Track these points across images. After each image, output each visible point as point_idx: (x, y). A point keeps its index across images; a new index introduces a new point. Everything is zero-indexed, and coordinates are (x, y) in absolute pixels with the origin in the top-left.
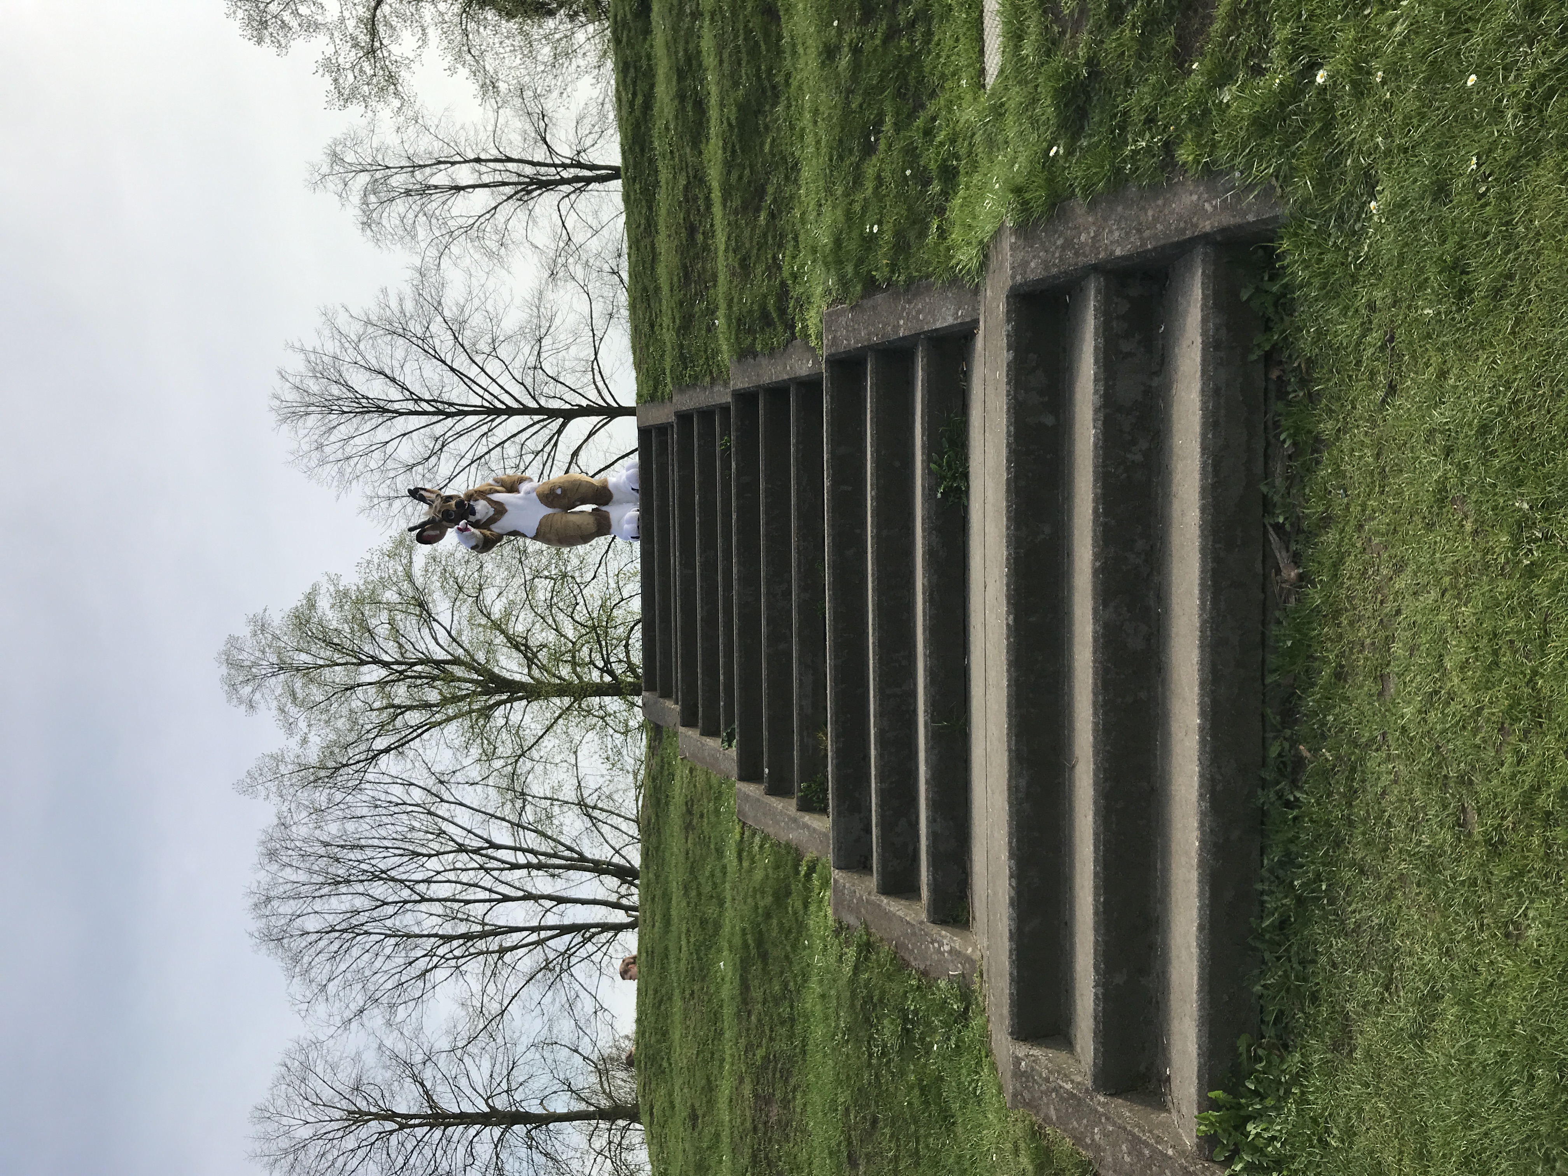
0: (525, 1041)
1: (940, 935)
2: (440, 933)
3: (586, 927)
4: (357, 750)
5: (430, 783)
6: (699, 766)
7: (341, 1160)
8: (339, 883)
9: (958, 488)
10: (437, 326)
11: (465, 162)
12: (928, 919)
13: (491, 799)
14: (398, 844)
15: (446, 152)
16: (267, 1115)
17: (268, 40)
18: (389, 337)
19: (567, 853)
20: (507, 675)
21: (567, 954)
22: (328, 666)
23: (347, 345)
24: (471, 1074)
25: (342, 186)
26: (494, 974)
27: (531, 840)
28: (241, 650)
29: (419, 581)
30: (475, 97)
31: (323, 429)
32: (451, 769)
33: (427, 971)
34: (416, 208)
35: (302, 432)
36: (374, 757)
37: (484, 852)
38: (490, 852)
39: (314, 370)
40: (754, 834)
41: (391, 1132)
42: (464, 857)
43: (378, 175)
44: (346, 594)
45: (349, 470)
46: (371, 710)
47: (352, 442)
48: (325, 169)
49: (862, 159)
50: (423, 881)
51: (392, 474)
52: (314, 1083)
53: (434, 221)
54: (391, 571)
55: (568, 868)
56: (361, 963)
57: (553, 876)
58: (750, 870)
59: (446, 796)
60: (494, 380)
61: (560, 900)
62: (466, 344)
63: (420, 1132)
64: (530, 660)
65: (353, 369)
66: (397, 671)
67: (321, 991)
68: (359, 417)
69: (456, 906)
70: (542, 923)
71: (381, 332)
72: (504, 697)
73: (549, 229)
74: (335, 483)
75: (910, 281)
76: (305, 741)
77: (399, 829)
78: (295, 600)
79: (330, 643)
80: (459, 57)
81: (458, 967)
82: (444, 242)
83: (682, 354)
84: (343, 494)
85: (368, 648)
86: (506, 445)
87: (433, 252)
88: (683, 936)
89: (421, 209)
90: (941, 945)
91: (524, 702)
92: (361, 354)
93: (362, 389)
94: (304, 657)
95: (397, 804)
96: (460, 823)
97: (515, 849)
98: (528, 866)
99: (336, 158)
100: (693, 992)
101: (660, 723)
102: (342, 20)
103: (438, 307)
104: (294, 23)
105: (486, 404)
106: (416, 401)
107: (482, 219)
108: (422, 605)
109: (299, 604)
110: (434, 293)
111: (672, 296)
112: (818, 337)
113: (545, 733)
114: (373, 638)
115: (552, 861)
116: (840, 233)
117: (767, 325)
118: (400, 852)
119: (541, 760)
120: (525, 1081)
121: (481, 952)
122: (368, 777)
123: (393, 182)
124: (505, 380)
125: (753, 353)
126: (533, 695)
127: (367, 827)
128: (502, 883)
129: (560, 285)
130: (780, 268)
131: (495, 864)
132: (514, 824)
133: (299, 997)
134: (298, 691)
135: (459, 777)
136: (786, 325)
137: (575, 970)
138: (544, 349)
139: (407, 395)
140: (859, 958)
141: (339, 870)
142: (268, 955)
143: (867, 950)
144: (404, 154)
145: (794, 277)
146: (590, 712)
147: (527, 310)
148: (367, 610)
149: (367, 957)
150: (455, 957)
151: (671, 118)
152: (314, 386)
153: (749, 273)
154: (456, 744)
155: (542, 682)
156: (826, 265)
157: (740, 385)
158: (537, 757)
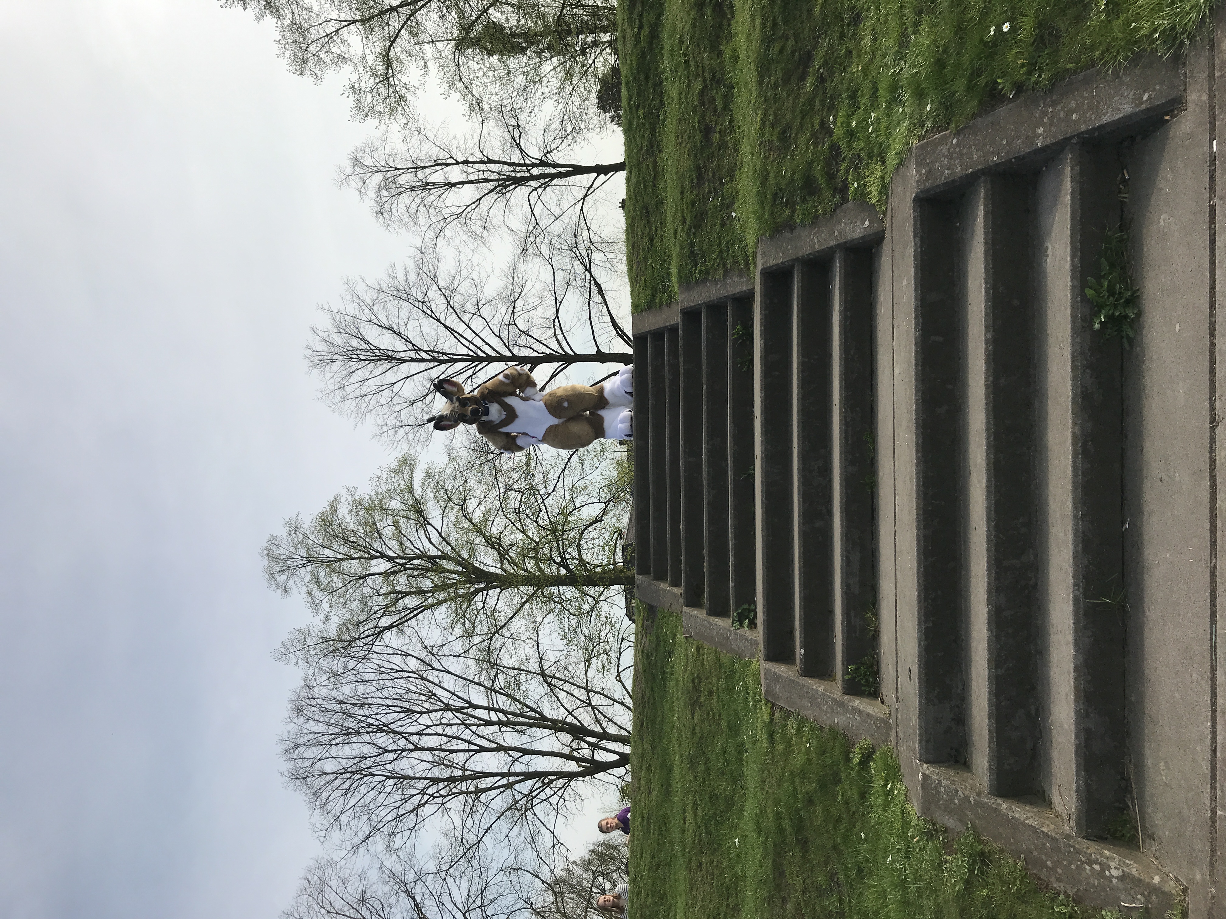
0: (495, 866)
1: (1102, 855)
2: (429, 776)
3: (544, 774)
4: (366, 627)
5: (423, 654)
6: (706, 645)
8: (350, 733)
9: (1123, 317)
10: (433, 293)
11: (458, 163)
12: (1078, 834)
13: (472, 670)
14: (398, 703)
15: (442, 156)
17: (308, 73)
18: (396, 301)
19: (533, 714)
20: (485, 569)
21: (530, 796)
22: (347, 559)
23: (364, 307)
25: (361, 183)
26: (472, 812)
27: (502, 702)
28: (278, 547)
29: (418, 491)
30: (463, 114)
31: (345, 373)
32: (439, 643)
33: (419, 806)
34: (418, 200)
35: (328, 375)
36: (379, 633)
37: (465, 711)
38: (470, 711)
39: (338, 327)
40: (787, 716)
42: (449, 714)
43: (389, 174)
44: (360, 502)
45: (364, 405)
46: (379, 595)
47: (366, 383)
48: (349, 171)
50: (416, 734)
51: (397, 408)
52: (329, 894)
53: (432, 210)
54: (396, 484)
55: (531, 725)
56: (367, 799)
57: (520, 732)
58: (787, 752)
59: (436, 665)
60: (477, 335)
61: (525, 752)
62: (456, 306)
64: (502, 557)
65: (368, 326)
66: (399, 564)
67: (335, 821)
68: (373, 364)
69: (442, 754)
70: (512, 770)
71: (391, 298)
72: (482, 585)
73: (521, 216)
74: (353, 415)
75: (1058, 77)
76: (327, 618)
77: (398, 691)
78: (323, 506)
79: (347, 540)
80: (452, 85)
81: (443, 804)
82: (439, 227)
83: (692, 252)
84: (359, 425)
85: (377, 546)
87: (431, 234)
88: (689, 809)
89: (422, 202)
91: (498, 590)
92: (375, 314)
93: (375, 342)
94: (327, 552)
95: (397, 671)
96: (446, 687)
97: (489, 709)
98: (500, 723)
99: (357, 162)
100: (701, 864)
101: (655, 604)
102: (364, 58)
103: (434, 278)
104: (328, 60)
105: (471, 353)
106: (417, 351)
107: (469, 209)
108: (420, 512)
109: (324, 510)
110: (431, 267)
111: (682, 199)
112: (884, 190)
113: (514, 614)
114: (381, 538)
115: (518, 719)
116: (945, 51)
117: (811, 194)
118: (398, 709)
119: (511, 637)
120: (496, 898)
121: (462, 793)
122: (375, 648)
123: (401, 180)
124: (486, 334)
125: (790, 226)
126: (505, 584)
127: (374, 689)
128: (479, 736)
129: (530, 258)
130: (831, 133)
131: (473, 721)
132: (489, 689)
133: (319, 826)
134: (322, 579)
135: (446, 651)
136: (836, 189)
137: (537, 809)
138: (516, 310)
139: (410, 346)
140: (971, 871)
141: (351, 723)
142: (295, 791)
143: (983, 862)
144: (409, 158)
145: (851, 134)
146: (550, 598)
147: (504, 279)
148: (377, 515)
149: (372, 794)
150: (441, 796)
151: (686, 30)
152: (338, 340)
153: (791, 144)
154: (444, 623)
155: (512, 574)
156: (920, 95)
157: (772, 262)
158: (508, 634)
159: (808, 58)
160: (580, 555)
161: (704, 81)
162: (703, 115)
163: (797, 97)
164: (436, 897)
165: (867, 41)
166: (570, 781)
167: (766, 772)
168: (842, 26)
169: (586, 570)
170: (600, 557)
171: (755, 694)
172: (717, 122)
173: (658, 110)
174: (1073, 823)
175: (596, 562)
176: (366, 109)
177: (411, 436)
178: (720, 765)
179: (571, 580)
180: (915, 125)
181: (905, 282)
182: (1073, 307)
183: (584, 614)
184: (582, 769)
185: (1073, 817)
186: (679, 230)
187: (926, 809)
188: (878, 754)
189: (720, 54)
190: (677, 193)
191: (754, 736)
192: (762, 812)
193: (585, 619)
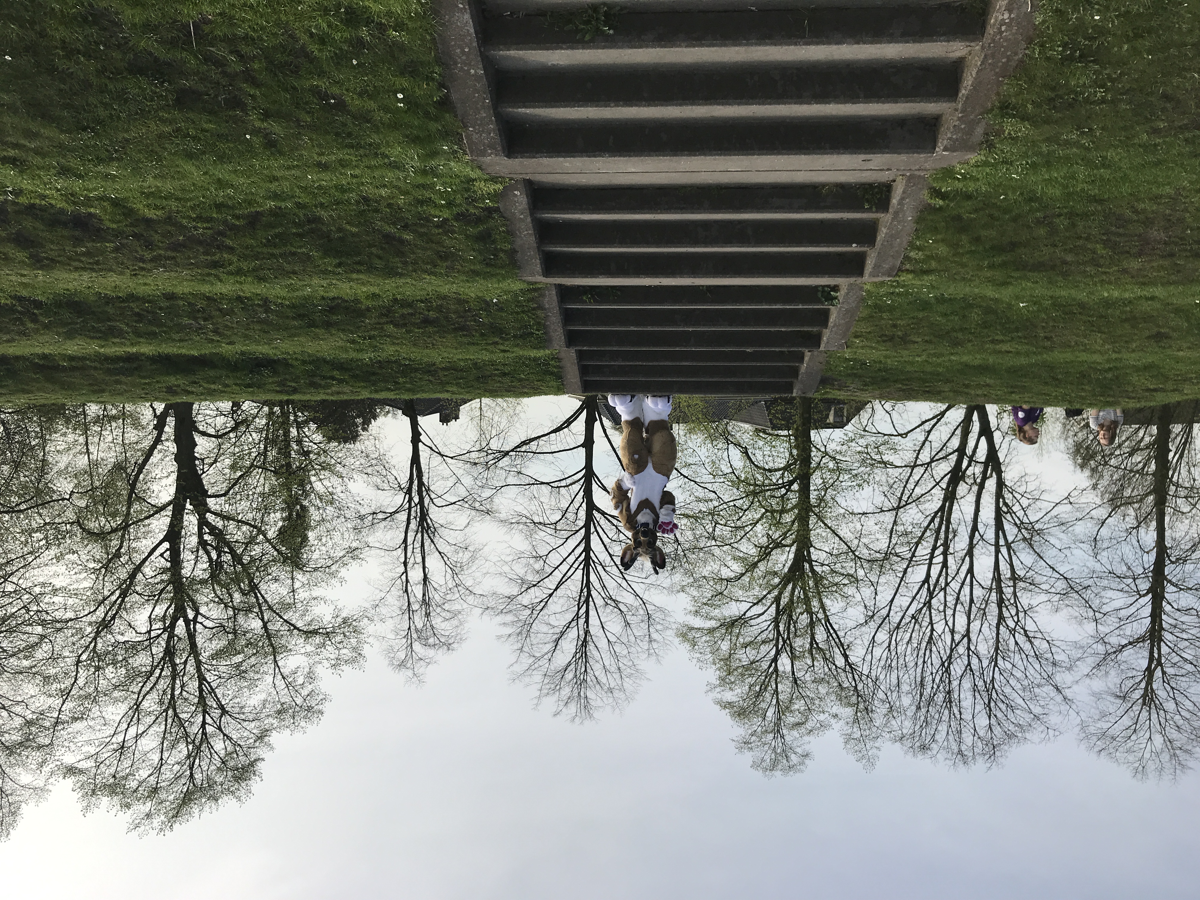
0: (1092, 563)
1: (994, 25)
3: (998, 510)
4: (844, 679)
5: (873, 625)
6: (853, 330)
7: (1183, 713)
8: (950, 698)
9: (606, 14)
10: (525, 599)
11: (406, 572)
12: (980, 40)
14: (922, 652)
16: (1141, 768)
17: (320, 707)
18: (532, 635)
19: (937, 520)
20: (790, 563)
22: (777, 695)
23: (536, 665)
24: (1118, 606)
27: (924, 550)
28: (763, 760)
29: (713, 624)
30: (361, 565)
31: (598, 686)
33: (1027, 636)
34: (439, 610)
35: (599, 703)
37: (932, 588)
38: (932, 581)
40: (907, 258)
41: (1164, 673)
43: (415, 636)
44: (722, 679)
45: (628, 670)
46: (813, 666)
48: (410, 673)
49: (349, 112)
52: (1116, 730)
53: (448, 597)
55: (949, 522)
58: (938, 259)
60: (564, 560)
61: (975, 528)
62: (537, 578)
63: (1164, 649)
64: (778, 545)
66: (783, 645)
68: (590, 660)
69: (974, 609)
70: (993, 541)
71: (528, 639)
73: (455, 515)
75: (438, 61)
76: (835, 716)
77: (909, 652)
78: (725, 716)
82: (464, 591)
83: (521, 336)
86: (612, 553)
87: (470, 599)
88: (998, 348)
90: (1003, 21)
91: (812, 550)
92: (543, 656)
94: (770, 713)
96: (908, 604)
97: (930, 565)
98: (945, 554)
99: (402, 664)
100: (1046, 337)
102: (307, 654)
103: (511, 598)
104: (310, 687)
105: (582, 566)
107: (448, 563)
110: (500, 601)
111: (478, 344)
112: (494, 179)
113: (837, 535)
114: (757, 661)
115: (942, 535)
116: (407, 137)
117: (490, 236)
118: (928, 652)
119: (859, 538)
120: (1126, 564)
121: (1015, 594)
122: (866, 672)
123: (420, 625)
124: (564, 551)
125: (513, 252)
126: (806, 543)
127: (906, 676)
128: (957, 573)
129: (495, 508)
130: (446, 220)
131: (942, 580)
132: (910, 563)
133: (1043, 736)
134: (797, 720)
135: (870, 603)
136: (489, 217)
137: (1033, 519)
138: (542, 521)
139: (574, 624)
140: (1014, 116)
141: (940, 697)
142: (1007, 757)
143: (1007, 107)
144: (400, 617)
145: (450, 204)
146: (821, 499)
147: (514, 531)
148: (734, 665)
149: (1013, 682)
150: (1017, 614)
151: (345, 338)
152: (566, 691)
153: (451, 252)
154: (842, 604)
155: (796, 536)
156: (434, 154)
157: (538, 268)
158: (856, 542)
159: (388, 238)
160: (779, 470)
161: (387, 323)
162: (414, 324)
163: (416, 246)
164: (1122, 623)
165: (383, 192)
166: (1006, 486)
167: (956, 276)
168: (369, 211)
169: (795, 463)
170: (782, 450)
171: (892, 286)
172: (420, 313)
173: (401, 365)
174: (972, 44)
175: (787, 455)
176: (354, 654)
177: (659, 627)
178: (956, 318)
179: (804, 479)
180: (455, 157)
181: (567, 164)
182: (598, 48)
183: (838, 467)
184: (994, 474)
185: (968, 44)
186: (502, 347)
187: (971, 149)
188: (935, 185)
189: (368, 309)
190: (472, 349)
191: (927, 287)
192: (989, 280)
193: (843, 466)
